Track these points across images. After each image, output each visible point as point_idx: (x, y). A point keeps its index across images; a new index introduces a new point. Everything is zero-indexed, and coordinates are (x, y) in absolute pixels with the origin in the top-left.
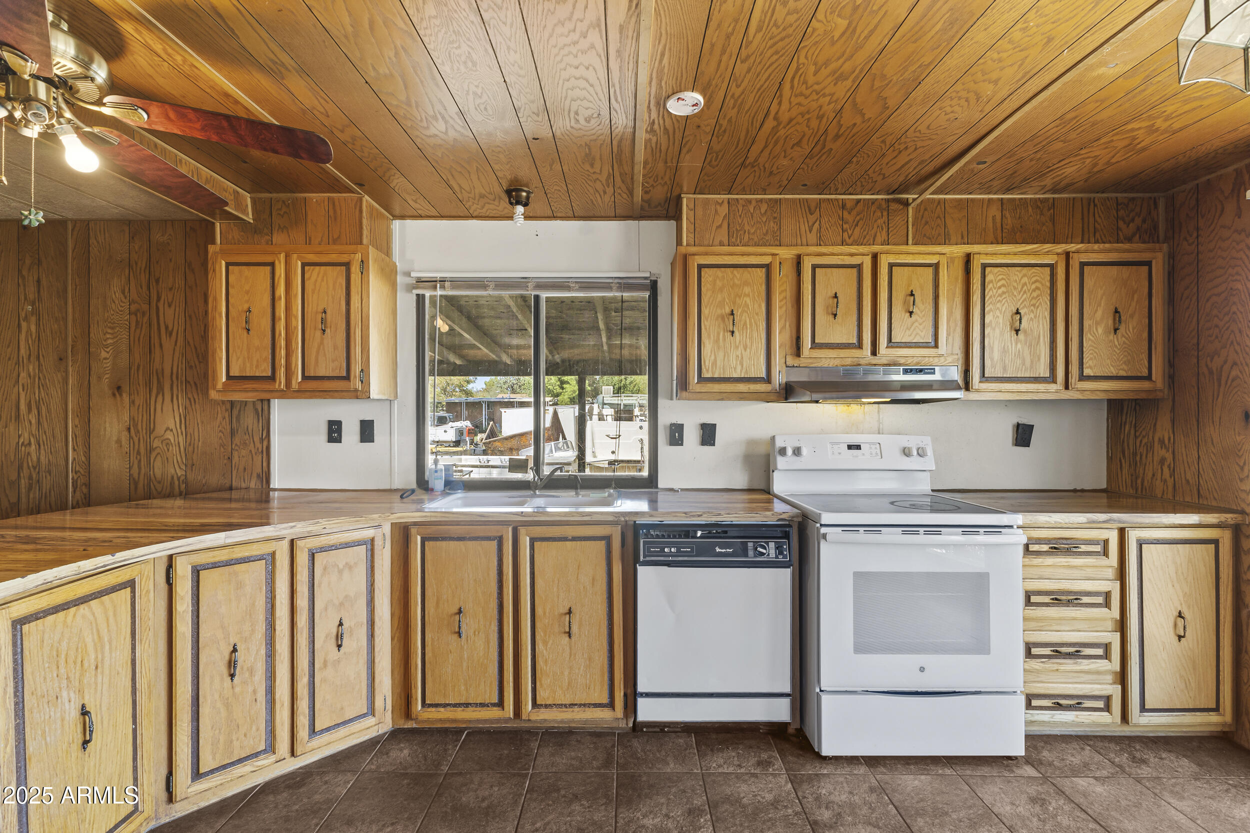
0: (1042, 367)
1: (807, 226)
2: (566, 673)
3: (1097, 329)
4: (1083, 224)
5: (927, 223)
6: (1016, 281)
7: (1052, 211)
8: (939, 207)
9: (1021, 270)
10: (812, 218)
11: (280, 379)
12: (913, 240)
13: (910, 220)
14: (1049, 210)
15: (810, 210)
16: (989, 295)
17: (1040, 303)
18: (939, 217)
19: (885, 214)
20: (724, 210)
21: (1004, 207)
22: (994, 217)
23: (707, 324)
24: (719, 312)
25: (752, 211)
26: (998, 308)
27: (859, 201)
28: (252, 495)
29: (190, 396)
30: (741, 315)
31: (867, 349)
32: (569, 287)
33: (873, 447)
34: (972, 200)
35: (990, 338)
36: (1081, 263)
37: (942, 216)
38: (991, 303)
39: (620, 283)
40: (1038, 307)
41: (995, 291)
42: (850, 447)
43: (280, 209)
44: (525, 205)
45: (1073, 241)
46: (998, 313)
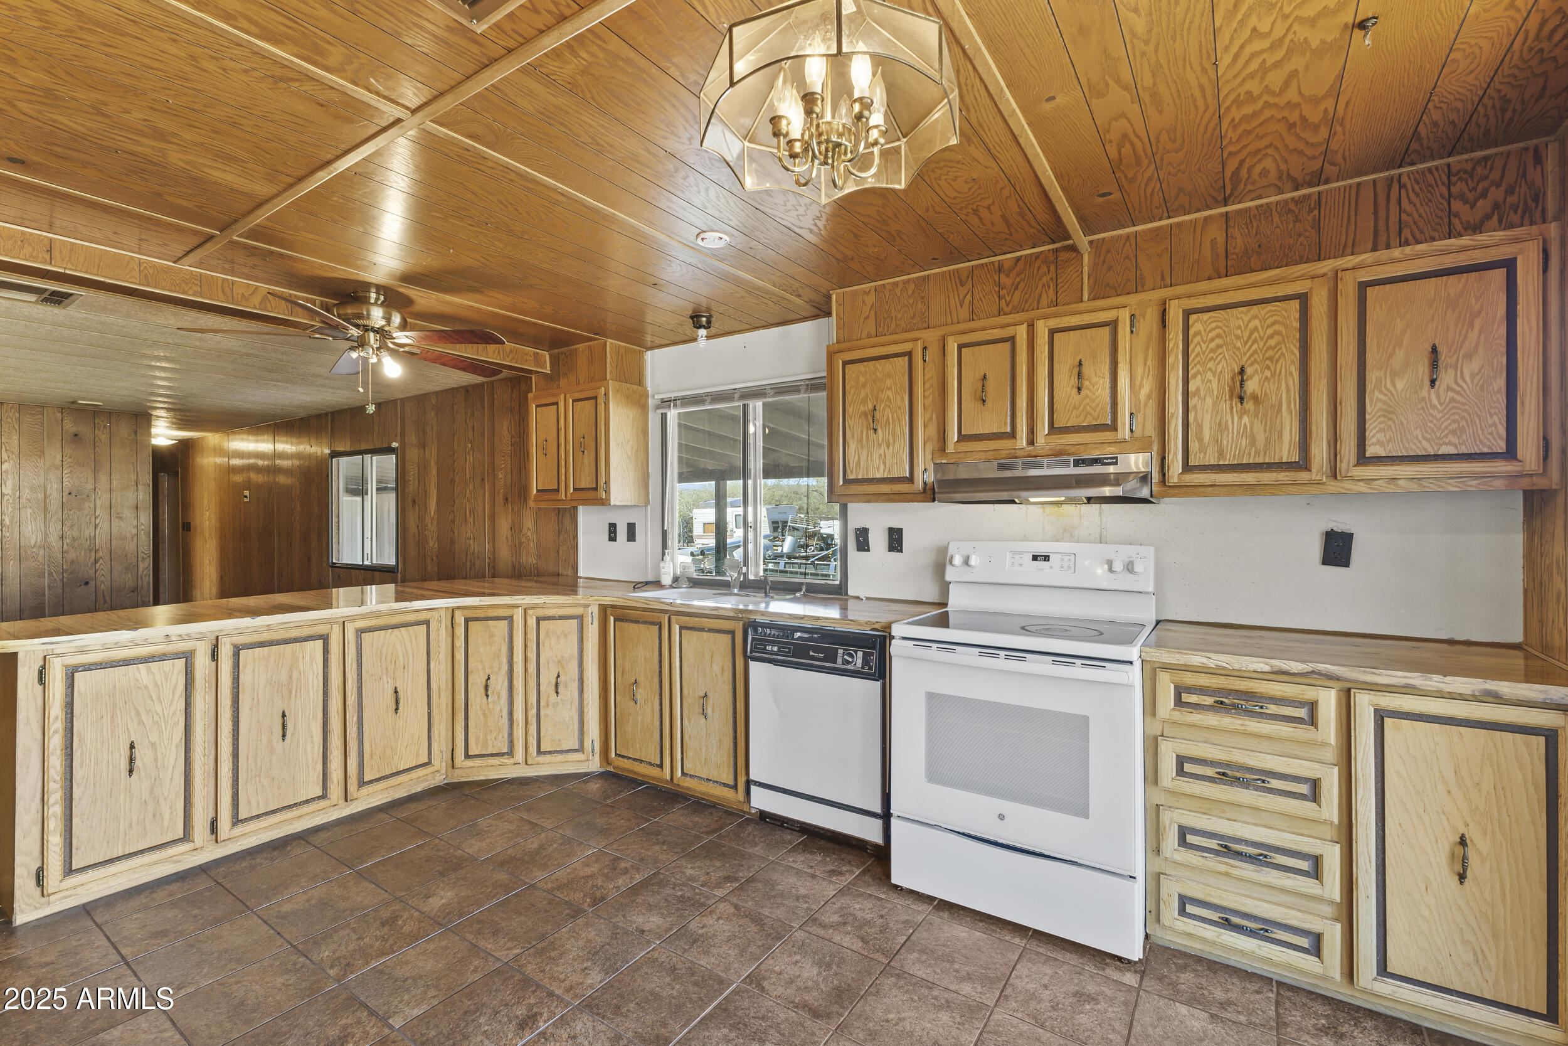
0: (1286, 447)
1: (957, 300)
2: (704, 750)
3: (1394, 385)
4: (1376, 220)
5: (1110, 268)
6: (1239, 327)
7: (1316, 212)
8: (1128, 243)
9: (1249, 311)
10: (963, 291)
11: (562, 491)
12: (1089, 294)
13: (1086, 269)
14: (1311, 211)
15: (961, 281)
16: (1196, 352)
17: (1283, 354)
18: (1128, 257)
19: (1052, 268)
20: (871, 299)
21: (1231, 223)
22: (1213, 242)
23: (851, 423)
24: (862, 409)
25: (899, 295)
26: (1210, 369)
27: (1019, 259)
30: (884, 410)
31: (1022, 438)
33: (1066, 558)
34: (1178, 224)
35: (1196, 412)
36: (1360, 283)
37: (1132, 255)
38: (1199, 362)
39: (807, 385)
40: (1277, 361)
41: (1204, 346)
42: (1035, 558)
43: (564, 360)
44: (708, 326)
45: (1356, 250)
46: (1209, 375)
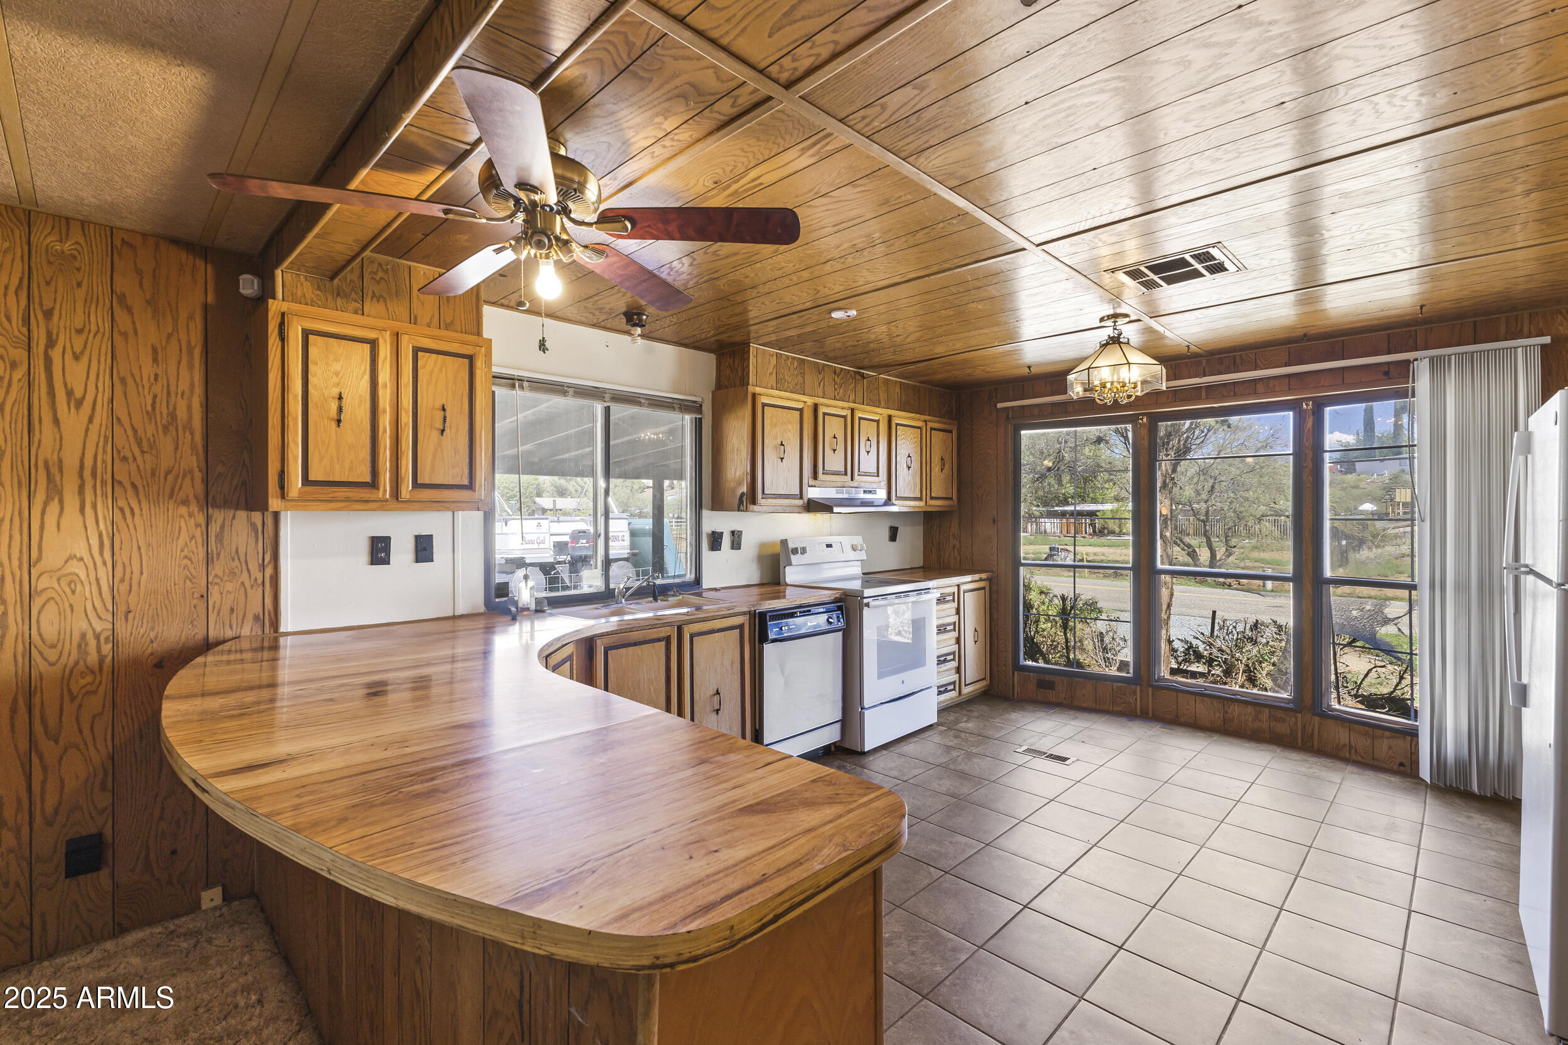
0: (918, 491)
1: (817, 382)
3: (936, 469)
5: (872, 392)
6: (908, 436)
9: (910, 429)
11: (385, 486)
12: (868, 402)
13: (865, 388)
15: (818, 371)
16: (898, 444)
19: (854, 381)
20: (773, 361)
21: (901, 387)
23: (767, 451)
24: (774, 442)
25: (789, 365)
26: (901, 452)
27: (841, 369)
28: (245, 645)
29: (121, 503)
30: (786, 446)
31: (849, 476)
32: (641, 403)
33: (839, 545)
35: (898, 472)
36: (930, 428)
37: (877, 388)
38: (899, 448)
39: (680, 404)
40: (916, 454)
41: (900, 441)
42: (827, 546)
43: (376, 273)
44: (643, 328)
46: (902, 455)
